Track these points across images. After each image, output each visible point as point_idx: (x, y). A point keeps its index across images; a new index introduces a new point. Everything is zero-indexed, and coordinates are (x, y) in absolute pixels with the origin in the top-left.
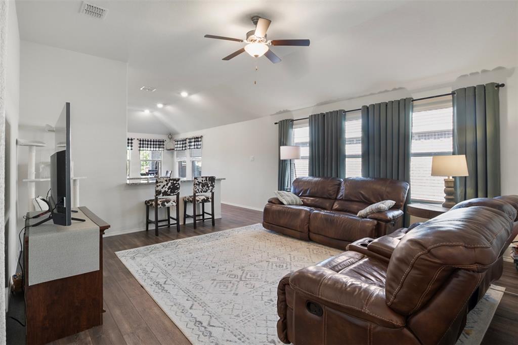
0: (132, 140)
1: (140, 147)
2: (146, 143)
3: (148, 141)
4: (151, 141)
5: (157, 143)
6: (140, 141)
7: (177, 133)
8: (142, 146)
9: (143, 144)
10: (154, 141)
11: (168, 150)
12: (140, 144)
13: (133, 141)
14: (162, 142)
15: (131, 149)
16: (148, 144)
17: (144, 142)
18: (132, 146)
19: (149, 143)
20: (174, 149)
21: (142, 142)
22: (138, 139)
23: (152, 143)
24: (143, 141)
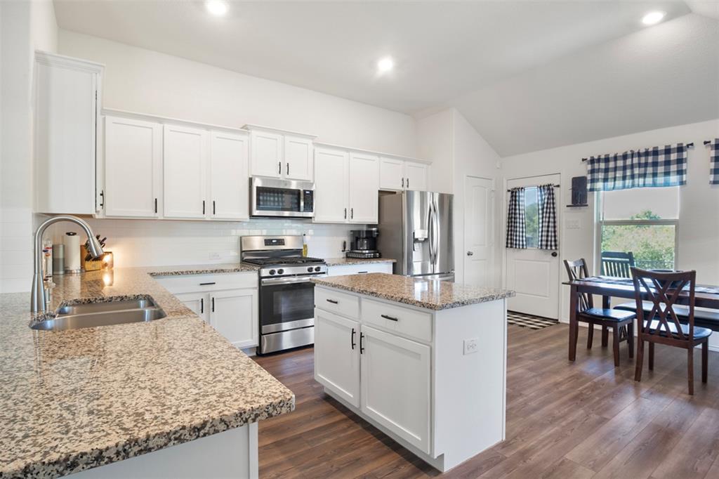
0: (680, 150)
13: (686, 155)
18: (681, 172)
22: (707, 143)
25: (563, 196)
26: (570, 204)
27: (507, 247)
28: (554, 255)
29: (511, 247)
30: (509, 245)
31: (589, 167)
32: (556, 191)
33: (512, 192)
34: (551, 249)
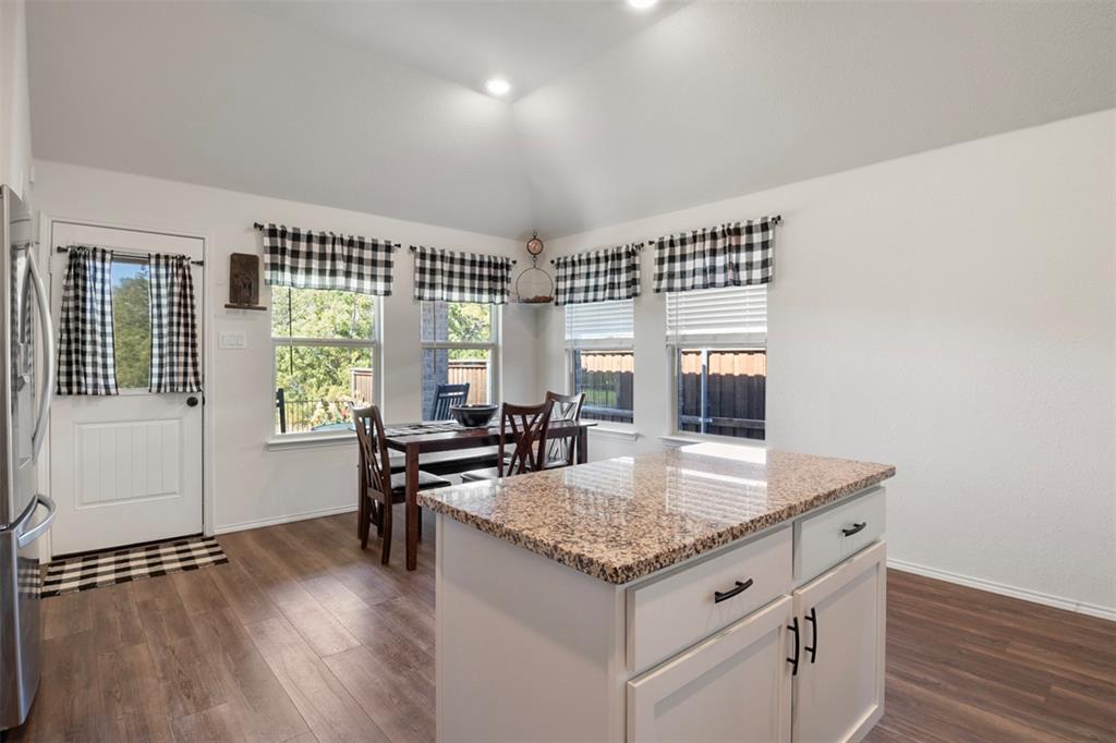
0: (388, 249)
1: (422, 285)
2: (446, 267)
3: (452, 260)
4: (462, 262)
5: (485, 271)
6: (423, 256)
7: (575, 226)
8: (428, 278)
9: (433, 272)
10: (473, 263)
11: (528, 301)
12: (422, 270)
13: (393, 257)
14: (502, 266)
15: (387, 293)
16: (451, 274)
17: (438, 265)
18: (388, 279)
19: (457, 268)
20: (548, 300)
21: (428, 264)
22: (413, 249)
23: (467, 270)
24: (433, 258)
25: (212, 287)
26: (228, 303)
27: (59, 393)
28: (192, 402)
29: (70, 393)
30: (64, 389)
31: (267, 241)
32: (196, 272)
33: (73, 256)
34: (185, 391)
